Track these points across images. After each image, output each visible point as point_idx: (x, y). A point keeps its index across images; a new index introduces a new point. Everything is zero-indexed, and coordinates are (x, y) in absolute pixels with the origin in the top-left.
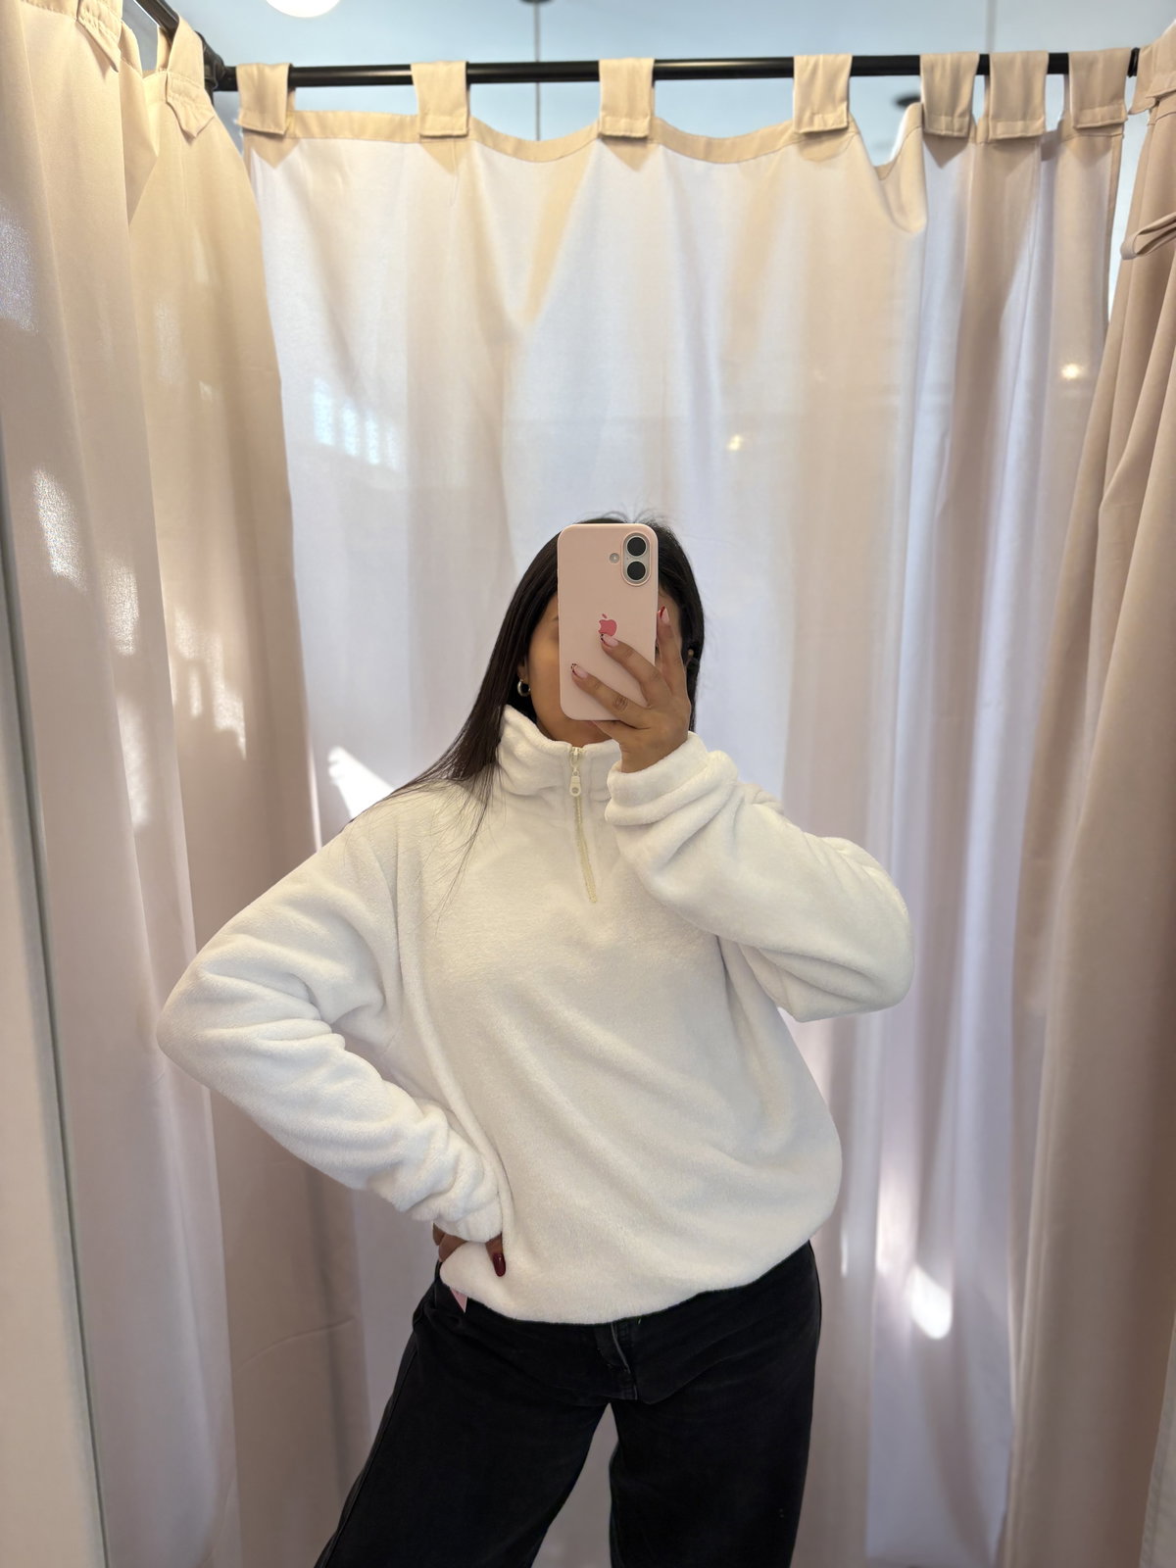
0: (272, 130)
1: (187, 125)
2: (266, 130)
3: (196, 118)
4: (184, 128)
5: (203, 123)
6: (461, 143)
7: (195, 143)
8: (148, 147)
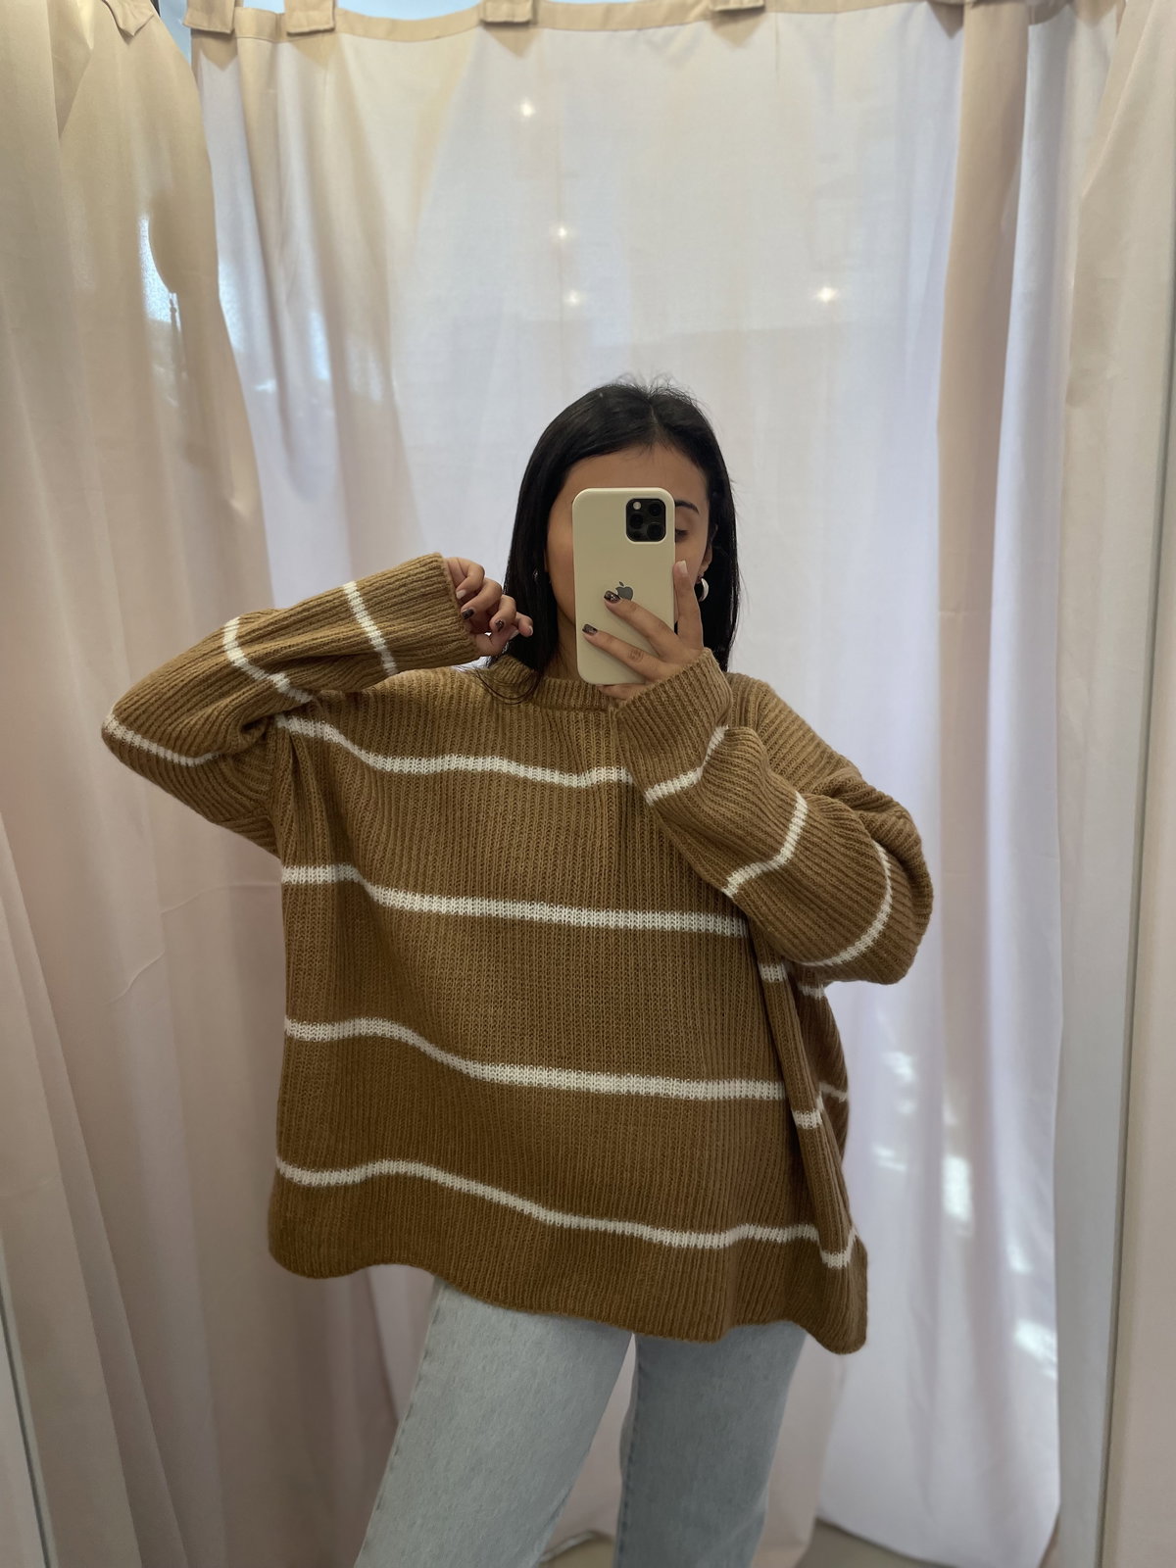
0: (218, 29)
1: (125, 22)
2: (212, 29)
3: (135, 17)
4: (121, 26)
5: (143, 20)
6: (327, 37)
7: (135, 42)
8: (81, 41)
